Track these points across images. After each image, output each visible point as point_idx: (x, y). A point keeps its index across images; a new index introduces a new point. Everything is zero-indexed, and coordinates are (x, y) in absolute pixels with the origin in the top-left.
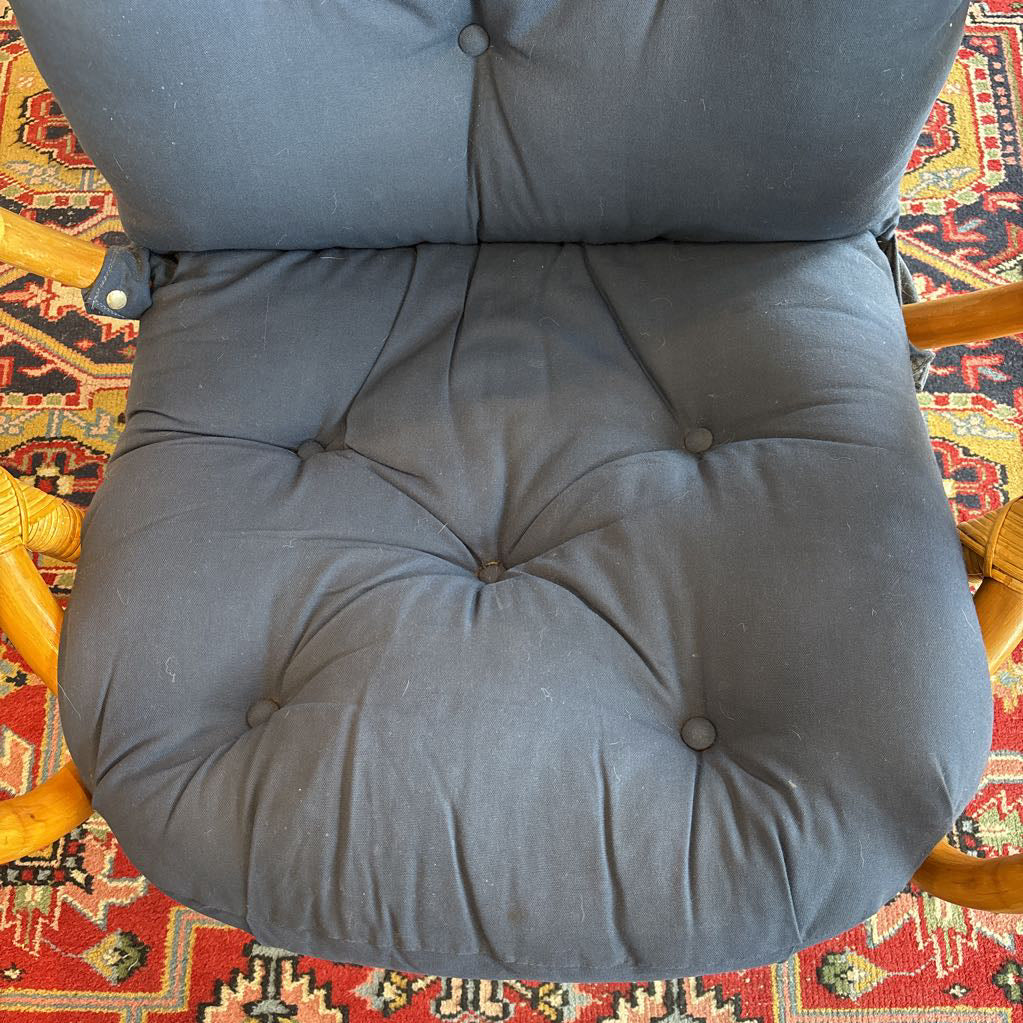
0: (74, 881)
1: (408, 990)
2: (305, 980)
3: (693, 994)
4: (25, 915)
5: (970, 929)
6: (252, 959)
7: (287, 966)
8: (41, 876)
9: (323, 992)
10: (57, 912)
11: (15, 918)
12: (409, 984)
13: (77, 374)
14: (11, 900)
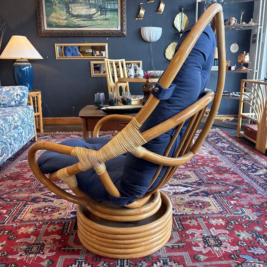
0: (41, 253)
1: (109, 265)
2: (87, 264)
3: (169, 262)
4: (29, 258)
5: (222, 250)
6: (76, 262)
7: (84, 263)
8: (34, 253)
9: (91, 266)
10: (36, 258)
11: (27, 259)
12: (109, 264)
13: (54, 200)
14: (27, 257)
